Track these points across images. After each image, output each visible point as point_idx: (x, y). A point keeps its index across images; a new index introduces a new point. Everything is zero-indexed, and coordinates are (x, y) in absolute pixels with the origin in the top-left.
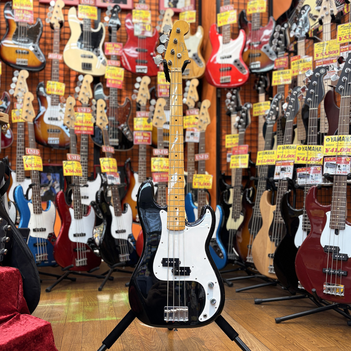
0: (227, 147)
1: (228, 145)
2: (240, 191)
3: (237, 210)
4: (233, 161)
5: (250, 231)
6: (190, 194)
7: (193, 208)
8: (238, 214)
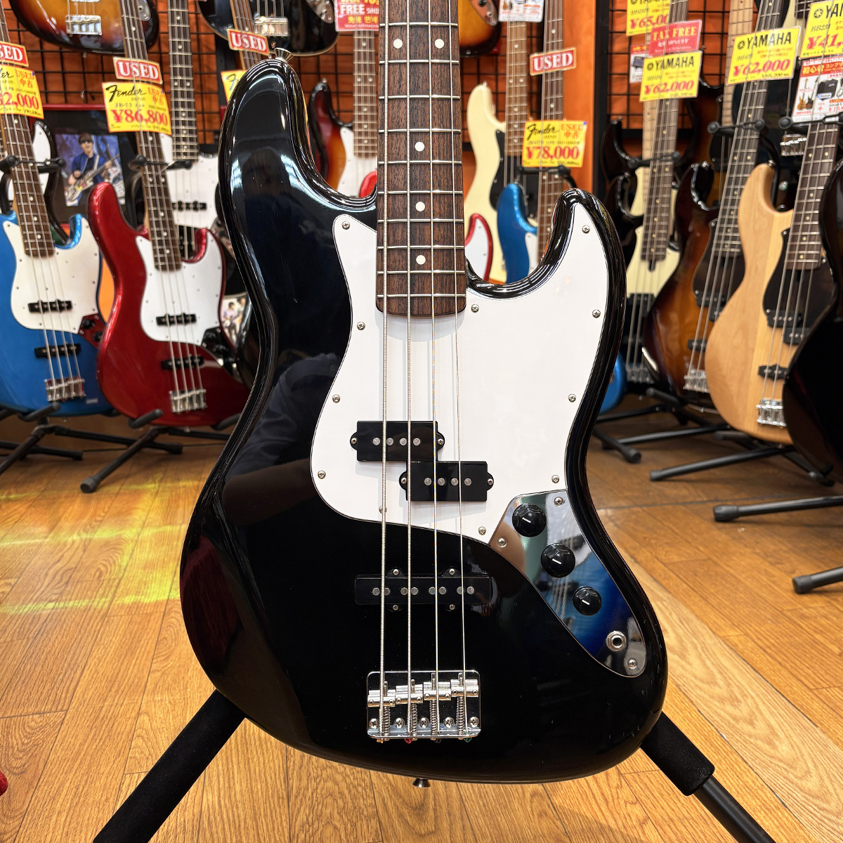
0: (630, 32)
1: (633, 25)
2: (669, 175)
3: (659, 235)
4: (650, 78)
5: (700, 296)
6: (514, 187)
7: (523, 233)
8: (661, 246)
